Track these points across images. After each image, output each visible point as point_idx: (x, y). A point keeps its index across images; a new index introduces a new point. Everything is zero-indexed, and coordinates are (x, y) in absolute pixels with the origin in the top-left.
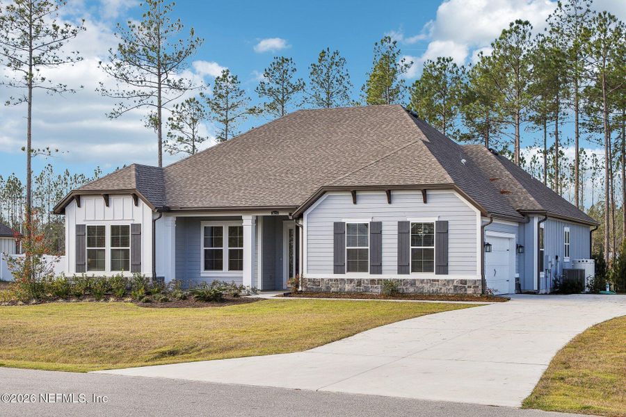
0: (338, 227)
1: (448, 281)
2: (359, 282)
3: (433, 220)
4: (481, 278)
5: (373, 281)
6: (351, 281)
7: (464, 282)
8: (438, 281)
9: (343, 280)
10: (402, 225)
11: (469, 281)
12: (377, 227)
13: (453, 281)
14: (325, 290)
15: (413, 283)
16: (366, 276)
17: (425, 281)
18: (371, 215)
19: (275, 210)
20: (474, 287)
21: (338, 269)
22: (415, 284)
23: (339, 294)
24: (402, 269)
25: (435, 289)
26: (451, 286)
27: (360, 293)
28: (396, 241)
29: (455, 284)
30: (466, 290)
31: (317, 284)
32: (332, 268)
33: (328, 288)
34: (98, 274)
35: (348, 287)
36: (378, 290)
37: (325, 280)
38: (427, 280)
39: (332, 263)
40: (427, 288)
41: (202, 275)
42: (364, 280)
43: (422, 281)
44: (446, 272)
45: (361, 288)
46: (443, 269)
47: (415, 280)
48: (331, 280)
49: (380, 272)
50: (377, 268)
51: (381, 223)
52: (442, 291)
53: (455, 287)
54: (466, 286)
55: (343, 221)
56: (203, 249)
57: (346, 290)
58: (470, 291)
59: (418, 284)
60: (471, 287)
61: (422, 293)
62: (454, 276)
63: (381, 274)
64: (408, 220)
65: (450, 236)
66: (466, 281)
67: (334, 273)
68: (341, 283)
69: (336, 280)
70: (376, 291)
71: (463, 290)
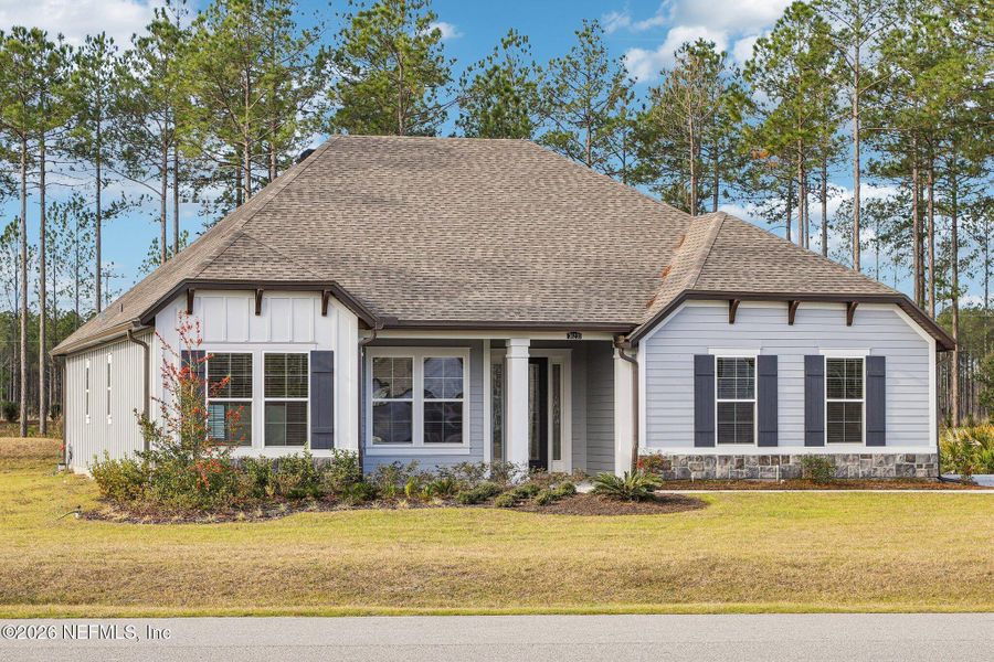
0: (702, 363)
1: (887, 458)
2: (741, 461)
3: (861, 354)
4: (936, 452)
5: (763, 459)
6: (726, 459)
7: (911, 458)
8: (871, 456)
9: (710, 457)
10: (812, 362)
11: (920, 456)
12: (769, 364)
13: (894, 456)
14: (681, 476)
15: (831, 460)
16: (751, 450)
17: (851, 457)
18: (760, 343)
19: (574, 329)
20: (928, 466)
21: (702, 438)
22: (834, 462)
25: (866, 471)
26: (891, 466)
27: (744, 479)
28: (802, 389)
29: (898, 461)
30: (914, 472)
31: (667, 465)
32: (692, 436)
33: (685, 472)
34: (238, 453)
35: (720, 471)
36: (774, 472)
37: (680, 458)
38: (854, 455)
39: (692, 428)
40: (853, 469)
41: (369, 453)
42: (748, 457)
43: (846, 458)
44: (882, 443)
45: (744, 471)
46: (878, 437)
47: (833, 456)
48: (690, 458)
49: (774, 443)
50: (770, 436)
51: (775, 357)
52: (878, 473)
53: (899, 466)
54: (915, 465)
55: (711, 352)
57: (718, 475)
58: (921, 473)
59: (839, 462)
60: (921, 466)
61: (845, 477)
62: (895, 448)
63: (776, 445)
64: (821, 353)
65: (888, 382)
66: (914, 456)
67: (696, 446)
68: (708, 464)
69: (700, 458)
70: (770, 475)
71: (911, 471)
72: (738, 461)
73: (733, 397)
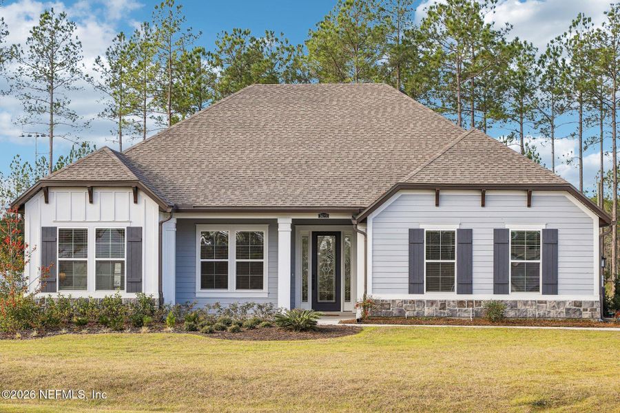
0: (414, 234)
1: (559, 303)
2: (443, 305)
3: (539, 227)
4: (598, 299)
5: (461, 303)
6: (432, 303)
7: (578, 304)
8: (546, 302)
9: (420, 301)
10: (500, 235)
11: (585, 302)
13: (564, 302)
14: (397, 314)
15: (514, 305)
16: (452, 296)
17: (530, 302)
18: (459, 220)
19: (324, 212)
20: (591, 310)
21: (414, 287)
22: (516, 306)
23: (417, 320)
24: (500, 287)
25: (542, 313)
26: (562, 309)
27: (446, 317)
28: (492, 253)
29: (567, 306)
30: (581, 314)
31: (387, 306)
32: (407, 286)
33: (401, 311)
34: (76, 294)
35: (427, 311)
36: (468, 313)
37: (397, 302)
38: (531, 301)
39: (407, 280)
40: (531, 311)
41: (197, 295)
42: (449, 302)
43: (525, 303)
44: (555, 292)
45: (446, 311)
46: (552, 287)
47: (516, 302)
48: (405, 302)
49: (470, 292)
50: (467, 287)
51: (471, 230)
52: (551, 315)
53: (568, 310)
54: (582, 309)
55: (421, 227)
56: (199, 261)
57: (426, 314)
58: (586, 315)
59: (520, 306)
60: (587, 310)
61: (525, 317)
62: (566, 296)
63: (472, 293)
64: (507, 227)
65: (560, 248)
66: (581, 303)
67: (410, 293)
68: (418, 306)
69: (412, 302)
70: (466, 315)
71: (578, 313)
72: (441, 304)
73: (438, 259)
